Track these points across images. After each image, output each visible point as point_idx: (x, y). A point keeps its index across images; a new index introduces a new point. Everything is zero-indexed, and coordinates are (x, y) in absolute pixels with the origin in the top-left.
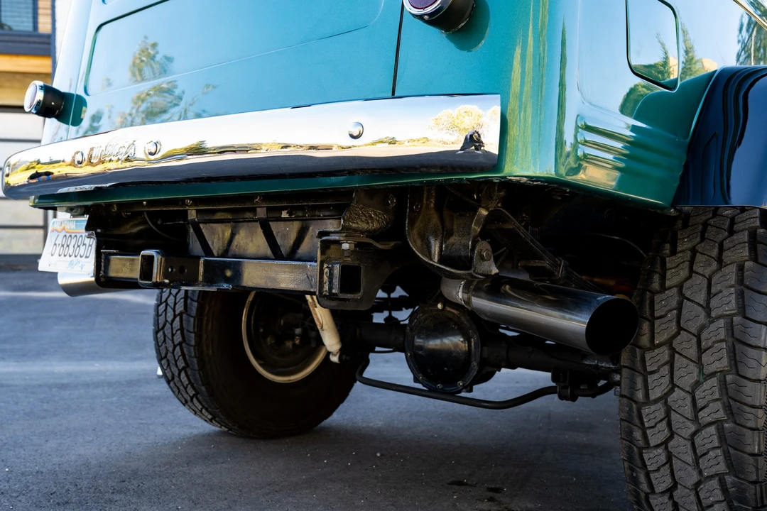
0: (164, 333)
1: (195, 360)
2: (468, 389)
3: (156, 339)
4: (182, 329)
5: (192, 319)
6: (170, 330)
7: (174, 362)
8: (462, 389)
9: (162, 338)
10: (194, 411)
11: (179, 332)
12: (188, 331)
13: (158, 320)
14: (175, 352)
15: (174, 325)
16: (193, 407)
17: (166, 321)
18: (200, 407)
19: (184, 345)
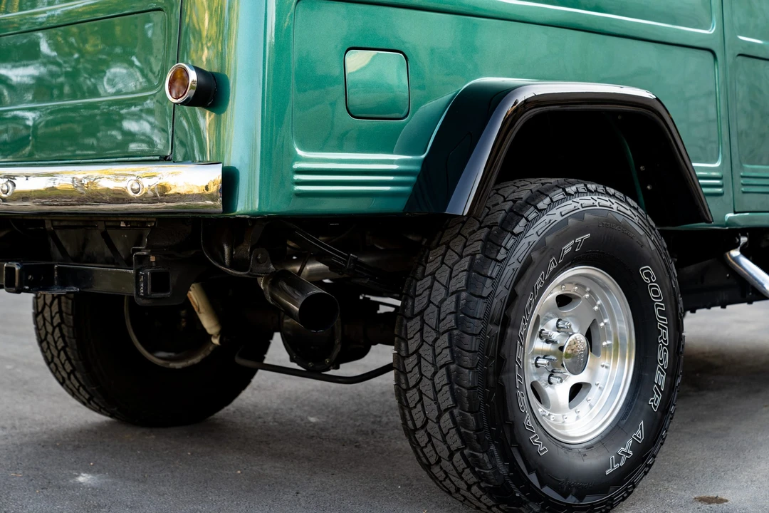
0: (43, 316)
1: (74, 341)
2: (335, 366)
3: (36, 322)
4: (60, 312)
5: (70, 302)
6: (49, 313)
7: (53, 344)
8: (330, 366)
9: (42, 322)
10: (71, 389)
11: (58, 315)
12: (66, 313)
13: (37, 303)
14: (55, 334)
15: (53, 308)
16: (71, 386)
17: (45, 304)
18: (77, 385)
19: (63, 326)
